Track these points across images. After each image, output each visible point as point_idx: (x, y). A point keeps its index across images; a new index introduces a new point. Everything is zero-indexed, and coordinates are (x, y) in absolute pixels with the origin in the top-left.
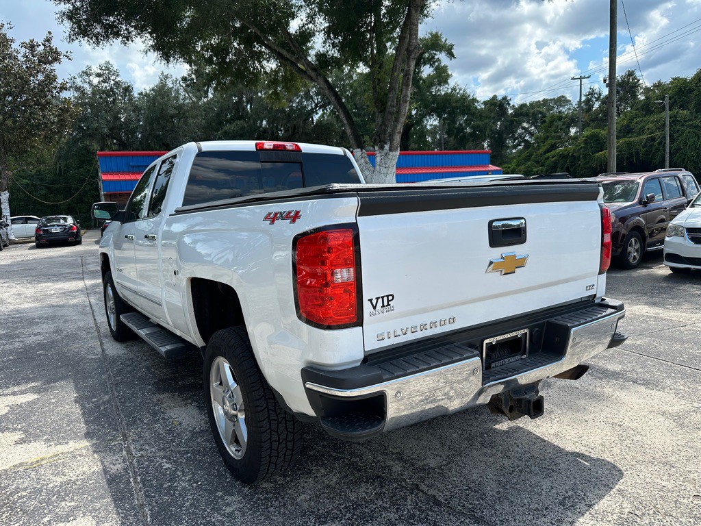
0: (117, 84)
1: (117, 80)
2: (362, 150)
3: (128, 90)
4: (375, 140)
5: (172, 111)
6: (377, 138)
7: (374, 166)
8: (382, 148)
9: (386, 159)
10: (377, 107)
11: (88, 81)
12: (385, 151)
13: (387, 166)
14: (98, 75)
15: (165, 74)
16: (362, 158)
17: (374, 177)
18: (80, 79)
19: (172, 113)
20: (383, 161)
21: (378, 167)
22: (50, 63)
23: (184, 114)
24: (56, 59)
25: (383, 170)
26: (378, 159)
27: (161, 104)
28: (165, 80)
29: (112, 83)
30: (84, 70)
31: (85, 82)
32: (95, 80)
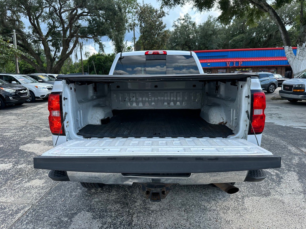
0: (190, 22)
1: (190, 21)
2: (289, 47)
3: (194, 25)
4: (297, 41)
5: (210, 32)
6: (299, 40)
7: (295, 55)
8: (301, 45)
9: (303, 51)
10: (302, 22)
11: (180, 22)
12: (303, 47)
13: (303, 55)
14: (183, 19)
15: (210, 16)
16: (289, 51)
17: (295, 61)
18: (177, 22)
19: (210, 33)
20: (301, 52)
21: (297, 56)
22: (161, 17)
23: (216, 33)
24: (164, 15)
25: (301, 58)
26: (298, 51)
27: (206, 29)
28: (210, 18)
29: (188, 22)
30: (179, 18)
31: (179, 23)
32: (182, 22)
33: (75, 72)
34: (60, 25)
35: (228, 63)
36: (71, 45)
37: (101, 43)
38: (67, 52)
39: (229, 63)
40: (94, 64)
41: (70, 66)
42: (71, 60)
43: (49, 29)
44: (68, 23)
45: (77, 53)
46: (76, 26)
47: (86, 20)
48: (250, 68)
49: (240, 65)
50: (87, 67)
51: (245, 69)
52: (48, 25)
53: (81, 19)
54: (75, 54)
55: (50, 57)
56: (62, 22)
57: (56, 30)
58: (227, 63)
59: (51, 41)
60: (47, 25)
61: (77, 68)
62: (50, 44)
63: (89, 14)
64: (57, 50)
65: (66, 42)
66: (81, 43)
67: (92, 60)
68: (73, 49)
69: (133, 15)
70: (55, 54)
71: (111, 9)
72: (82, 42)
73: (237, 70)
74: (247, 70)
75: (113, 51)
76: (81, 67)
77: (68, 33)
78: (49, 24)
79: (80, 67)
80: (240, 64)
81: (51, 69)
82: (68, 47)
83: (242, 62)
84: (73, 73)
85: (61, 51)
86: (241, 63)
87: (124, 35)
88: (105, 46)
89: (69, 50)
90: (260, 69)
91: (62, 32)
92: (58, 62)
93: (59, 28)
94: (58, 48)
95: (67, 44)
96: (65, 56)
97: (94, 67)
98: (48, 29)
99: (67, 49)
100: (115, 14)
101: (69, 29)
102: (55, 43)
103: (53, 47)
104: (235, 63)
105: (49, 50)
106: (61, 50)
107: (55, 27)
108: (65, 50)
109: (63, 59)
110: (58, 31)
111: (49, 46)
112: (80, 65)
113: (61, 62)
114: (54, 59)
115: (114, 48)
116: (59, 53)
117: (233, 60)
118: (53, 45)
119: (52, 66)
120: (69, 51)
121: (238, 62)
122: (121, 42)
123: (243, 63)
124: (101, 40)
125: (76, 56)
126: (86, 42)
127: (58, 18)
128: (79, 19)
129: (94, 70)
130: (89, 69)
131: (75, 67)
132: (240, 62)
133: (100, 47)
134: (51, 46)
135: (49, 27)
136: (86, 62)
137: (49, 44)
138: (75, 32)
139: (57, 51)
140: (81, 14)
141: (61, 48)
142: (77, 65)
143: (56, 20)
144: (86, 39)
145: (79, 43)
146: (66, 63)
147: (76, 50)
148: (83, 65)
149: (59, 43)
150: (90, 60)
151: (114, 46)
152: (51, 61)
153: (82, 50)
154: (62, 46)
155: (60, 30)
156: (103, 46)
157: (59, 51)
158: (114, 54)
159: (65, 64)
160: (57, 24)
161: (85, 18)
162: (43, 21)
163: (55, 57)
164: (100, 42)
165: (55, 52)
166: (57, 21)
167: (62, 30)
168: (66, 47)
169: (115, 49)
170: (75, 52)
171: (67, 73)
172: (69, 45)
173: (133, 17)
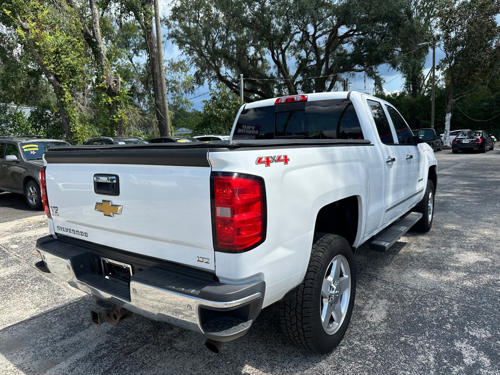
37: (378, 77)
43: (299, 65)
46: (338, 54)
52: (297, 60)
56: (316, 52)
57: (307, 66)
59: (300, 82)
63: (356, 33)
65: (321, 82)
66: (346, 80)
71: (392, 18)
75: (403, 88)
78: (299, 57)
87: (426, 57)
88: (384, 81)
91: (315, 67)
93: (312, 61)
95: (322, 85)
98: (297, 65)
100: (399, 25)
101: (325, 61)
107: (308, 61)
110: (310, 67)
111: (297, 91)
115: (403, 82)
118: (302, 89)
124: (378, 72)
126: (352, 78)
128: (344, 43)
133: (375, 84)
135: (298, 62)
137: (298, 88)
140: (347, 35)
144: (352, 72)
151: (405, 78)
155: (313, 64)
156: (382, 81)
158: (403, 93)
160: (312, 56)
162: (294, 55)
164: (377, 75)
167: (316, 65)
168: (319, 90)
169: (406, 85)
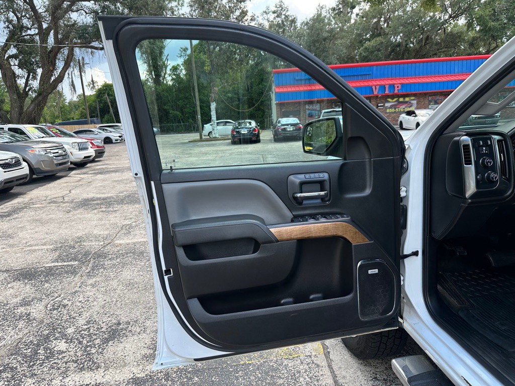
0: (287, 17)
1: (286, 14)
3: (293, 21)
5: (325, 35)
14: (274, 12)
15: (321, 6)
18: (262, 17)
23: (333, 36)
27: (317, 29)
28: (321, 10)
29: (283, 17)
30: (265, 10)
31: (265, 19)
32: (272, 17)
33: (73, 119)
34: (33, 25)
35: (376, 88)
36: (60, 65)
38: (53, 78)
39: (378, 87)
40: (109, 101)
41: (61, 108)
42: (60, 95)
43: (10, 31)
44: (49, 18)
45: (74, 79)
46: (66, 26)
47: (87, 13)
48: (413, 96)
49: (396, 91)
50: (96, 108)
51: (404, 99)
52: (7, 24)
53: (77, 11)
54: (71, 81)
55: (16, 90)
56: (37, 18)
57: (24, 34)
58: (374, 87)
59: (14, 56)
60: (5, 22)
61: (74, 110)
62: (14, 62)
64: (31, 74)
65: (49, 58)
66: (81, 59)
67: (104, 93)
68: (66, 72)
69: (179, 4)
70: (26, 84)
72: (83, 58)
73: (389, 100)
74: (407, 99)
75: (145, 75)
76: (83, 109)
77: (51, 40)
78: (8, 20)
79: (81, 109)
80: (396, 89)
81: (20, 114)
82: (54, 69)
83: (400, 86)
84: (68, 119)
85: (39, 78)
86: (398, 87)
89: (57, 73)
90: (430, 97)
91: (37, 38)
92: (33, 100)
93: (30, 30)
94: (31, 72)
95: (52, 62)
96: (49, 87)
97: (108, 106)
98: (6, 31)
99: (52, 71)
101: (52, 31)
102: (25, 61)
103: (22, 69)
104: (387, 87)
105: (14, 76)
106: (40, 75)
107: (22, 28)
108: (47, 74)
109: (45, 94)
110: (29, 35)
111: (13, 68)
112: (81, 103)
113: (40, 98)
114: (26, 94)
115: (145, 69)
116: (35, 81)
117: (383, 83)
118: (20, 66)
119: (21, 107)
120: (56, 76)
121: (393, 85)
122: (160, 55)
123: (402, 87)
125: (73, 85)
126: (91, 56)
127: (26, 10)
128: (73, 11)
129: (109, 112)
130: (100, 111)
131: (71, 110)
132: (396, 86)
134: (17, 67)
135: (9, 28)
136: (93, 98)
137: (12, 63)
138: (66, 37)
139: (31, 77)
141: (40, 71)
142: (74, 106)
143: (23, 14)
144: (90, 50)
145: (75, 61)
146: (51, 102)
147: (70, 73)
148: (87, 104)
149: (33, 60)
150: (101, 93)
151: (146, 65)
152: (19, 97)
153: (83, 74)
154: (40, 67)
155: (33, 33)
157: (34, 78)
159: (49, 104)
160: (26, 22)
161: (85, 9)
163: (27, 90)
165: (27, 80)
166: (25, 16)
167: (37, 34)
168: (49, 68)
169: (148, 72)
170: (69, 77)
171: (56, 120)
172: (55, 64)
173: (180, 8)
